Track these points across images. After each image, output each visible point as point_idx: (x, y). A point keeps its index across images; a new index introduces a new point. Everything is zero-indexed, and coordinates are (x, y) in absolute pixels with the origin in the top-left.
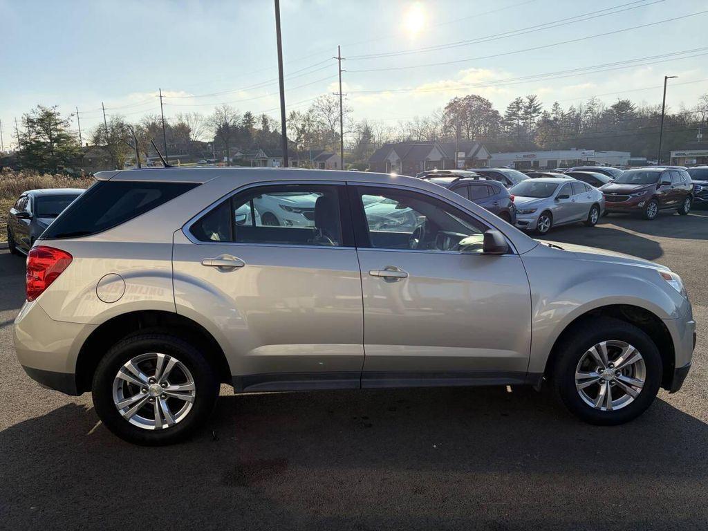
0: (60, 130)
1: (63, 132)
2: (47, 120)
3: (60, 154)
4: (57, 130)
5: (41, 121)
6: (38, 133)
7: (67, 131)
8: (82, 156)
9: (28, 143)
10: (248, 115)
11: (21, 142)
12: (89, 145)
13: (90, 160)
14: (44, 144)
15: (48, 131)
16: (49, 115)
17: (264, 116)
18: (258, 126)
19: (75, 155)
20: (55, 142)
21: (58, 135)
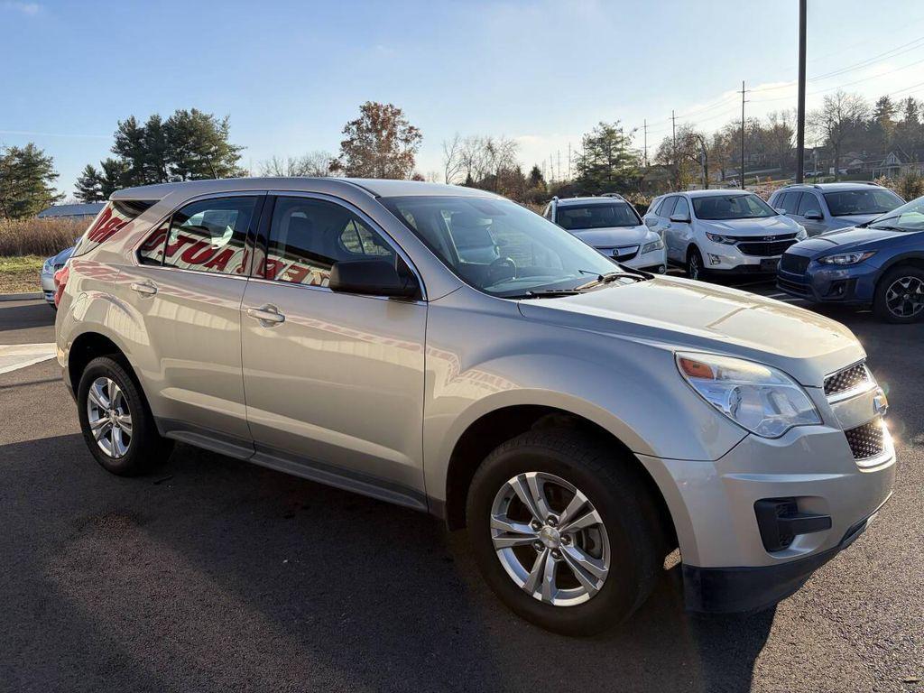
0: (622, 149)
1: (624, 152)
2: (606, 140)
3: (617, 178)
4: (617, 150)
5: (601, 140)
6: (598, 155)
7: (628, 151)
8: (641, 178)
9: (587, 167)
10: (884, 102)
11: (581, 167)
12: (651, 165)
13: (650, 183)
14: (602, 167)
15: (608, 151)
16: (610, 133)
17: (910, 100)
18: (899, 117)
19: (634, 178)
20: (613, 164)
21: (618, 156)
